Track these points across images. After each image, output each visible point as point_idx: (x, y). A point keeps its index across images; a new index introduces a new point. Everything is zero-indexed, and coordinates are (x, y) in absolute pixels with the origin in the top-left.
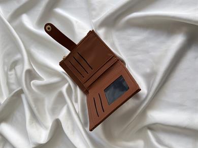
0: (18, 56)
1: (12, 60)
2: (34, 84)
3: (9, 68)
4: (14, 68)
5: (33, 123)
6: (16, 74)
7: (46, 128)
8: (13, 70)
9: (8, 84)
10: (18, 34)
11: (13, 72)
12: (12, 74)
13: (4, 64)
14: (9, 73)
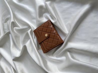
0: (9, 16)
1: (6, 18)
2: (15, 29)
3: (4, 21)
4: (7, 22)
5: (14, 47)
6: (7, 25)
7: (20, 50)
8: (6, 23)
9: (4, 29)
10: (9, 5)
11: (6, 24)
12: (5, 25)
13: (2, 20)
14: (5, 24)
